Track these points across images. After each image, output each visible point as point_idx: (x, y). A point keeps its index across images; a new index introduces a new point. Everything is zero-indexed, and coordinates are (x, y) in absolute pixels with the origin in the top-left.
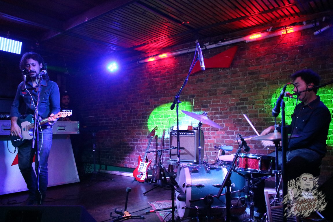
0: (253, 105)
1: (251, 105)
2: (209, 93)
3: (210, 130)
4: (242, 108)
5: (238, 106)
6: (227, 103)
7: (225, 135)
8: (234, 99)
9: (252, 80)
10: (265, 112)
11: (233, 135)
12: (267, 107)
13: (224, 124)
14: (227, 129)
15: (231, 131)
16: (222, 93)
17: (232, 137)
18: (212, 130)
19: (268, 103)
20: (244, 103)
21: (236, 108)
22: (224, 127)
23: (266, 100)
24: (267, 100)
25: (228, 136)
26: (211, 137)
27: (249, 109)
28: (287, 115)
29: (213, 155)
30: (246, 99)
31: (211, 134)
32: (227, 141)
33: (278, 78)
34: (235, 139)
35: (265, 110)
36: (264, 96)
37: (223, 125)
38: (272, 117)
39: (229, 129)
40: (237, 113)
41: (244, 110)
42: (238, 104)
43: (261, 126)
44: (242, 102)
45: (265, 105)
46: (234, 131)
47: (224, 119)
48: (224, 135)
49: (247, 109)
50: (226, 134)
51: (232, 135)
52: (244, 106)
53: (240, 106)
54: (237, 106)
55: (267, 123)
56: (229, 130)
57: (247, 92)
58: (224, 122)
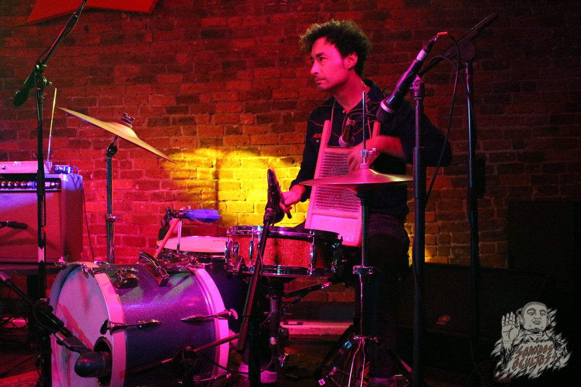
0: (211, 114)
1: (207, 115)
2: (90, 77)
3: (91, 176)
4: (182, 121)
5: (172, 116)
6: (141, 106)
7: (133, 191)
8: (160, 97)
9: (210, 51)
10: (241, 134)
11: (157, 191)
12: (246, 122)
13: (133, 161)
14: (139, 174)
15: (152, 179)
16: (128, 80)
17: (155, 195)
18: (99, 179)
19: (249, 112)
20: (187, 108)
21: (167, 120)
22: (133, 169)
23: (244, 103)
24: (247, 104)
25: (144, 193)
26: (94, 195)
27: (200, 125)
28: (295, 142)
29: (99, 243)
30: (194, 99)
31: (94, 189)
32: (140, 205)
33: (277, 52)
34: (161, 201)
35: (241, 128)
36: (239, 93)
37: (130, 163)
38: (257, 146)
39: (146, 175)
40: (168, 134)
41: (186, 127)
42: (171, 111)
43: (230, 169)
44: (182, 105)
45: (242, 116)
46: (158, 180)
47: (131, 148)
48: (130, 191)
49: (195, 124)
50: (137, 188)
51: (153, 189)
52: (188, 115)
53: (178, 116)
54: (167, 115)
55: (244, 160)
56: (145, 178)
57: (196, 80)
58: (132, 157)
